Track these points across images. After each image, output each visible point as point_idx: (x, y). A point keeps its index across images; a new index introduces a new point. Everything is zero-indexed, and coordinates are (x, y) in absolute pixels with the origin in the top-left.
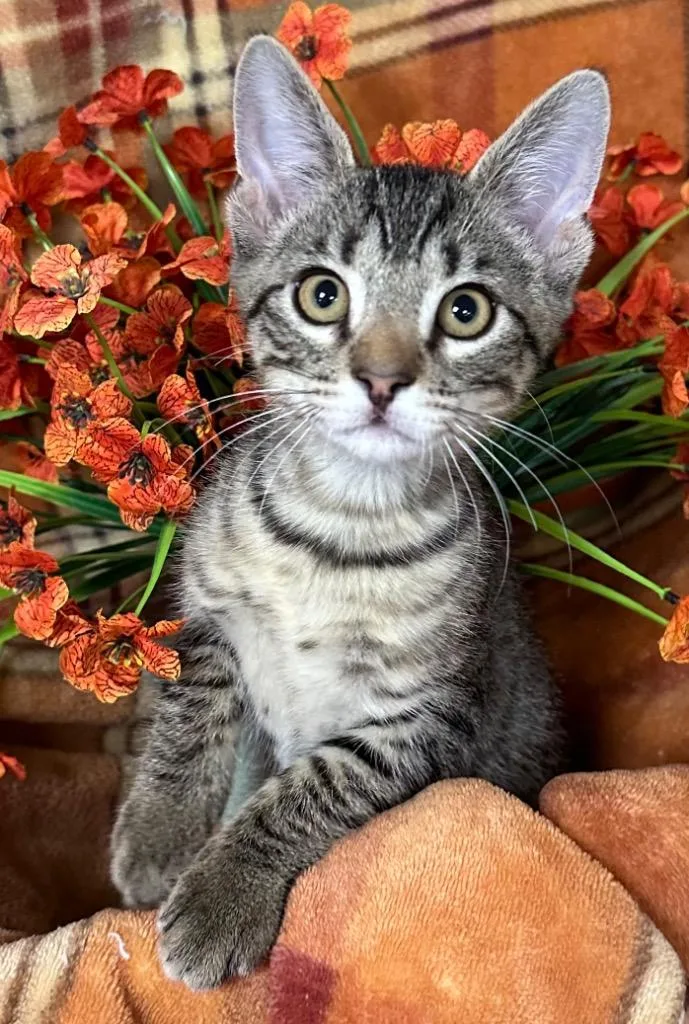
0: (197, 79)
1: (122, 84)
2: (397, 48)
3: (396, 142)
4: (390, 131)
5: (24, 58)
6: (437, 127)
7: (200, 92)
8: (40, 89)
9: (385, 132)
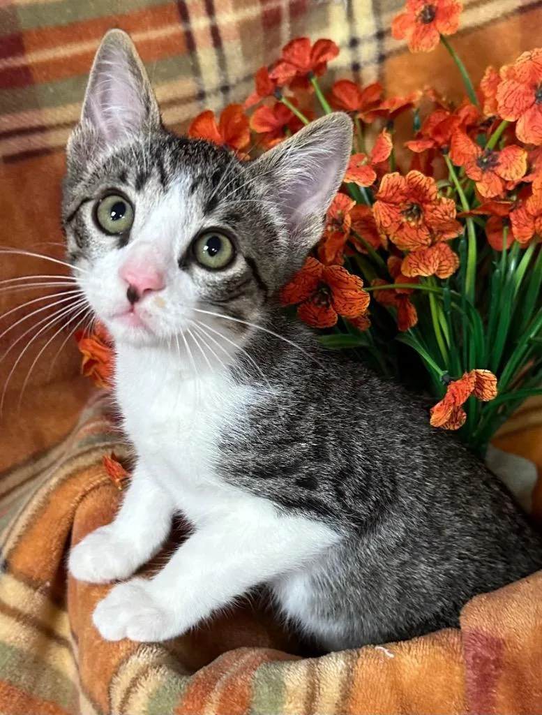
0: (354, 43)
1: (296, 53)
2: (497, 13)
3: (495, 80)
4: (491, 71)
5: (236, 33)
6: (534, 54)
7: (356, 52)
8: (247, 56)
9: (487, 72)
